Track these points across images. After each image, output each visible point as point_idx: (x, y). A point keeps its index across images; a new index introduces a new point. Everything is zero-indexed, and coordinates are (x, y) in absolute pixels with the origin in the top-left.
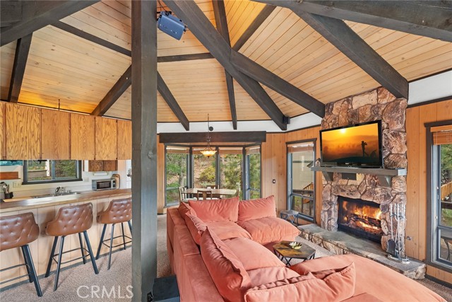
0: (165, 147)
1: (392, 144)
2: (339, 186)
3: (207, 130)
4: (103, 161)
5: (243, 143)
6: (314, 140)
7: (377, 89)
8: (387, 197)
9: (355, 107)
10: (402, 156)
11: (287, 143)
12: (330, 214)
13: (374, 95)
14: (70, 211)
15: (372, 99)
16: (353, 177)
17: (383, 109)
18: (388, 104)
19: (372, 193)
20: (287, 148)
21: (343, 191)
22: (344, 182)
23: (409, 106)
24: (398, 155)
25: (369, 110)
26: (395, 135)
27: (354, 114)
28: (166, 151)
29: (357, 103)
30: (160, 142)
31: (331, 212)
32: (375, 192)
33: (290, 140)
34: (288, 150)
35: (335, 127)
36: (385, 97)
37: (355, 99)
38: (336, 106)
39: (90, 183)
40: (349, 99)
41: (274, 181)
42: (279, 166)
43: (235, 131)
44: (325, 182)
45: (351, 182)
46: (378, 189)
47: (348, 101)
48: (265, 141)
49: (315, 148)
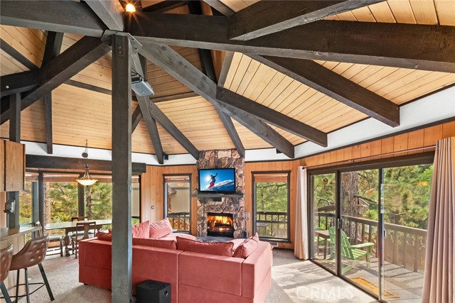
1: (239, 181)
2: (210, 206)
6: (190, 175)
7: (232, 149)
8: (237, 209)
9: (219, 157)
10: (243, 188)
11: (164, 175)
12: (203, 226)
13: (230, 152)
15: (228, 154)
16: (219, 200)
17: (234, 161)
18: (237, 159)
19: (229, 208)
20: (164, 179)
21: (212, 209)
22: (213, 203)
23: (246, 162)
24: (241, 187)
25: (227, 160)
26: (240, 176)
27: (219, 161)
29: (221, 155)
31: (204, 224)
32: (231, 208)
33: (167, 172)
34: (165, 181)
35: (207, 168)
36: (235, 155)
37: (220, 152)
38: (207, 154)
40: (216, 151)
41: (152, 207)
42: (157, 194)
44: (199, 204)
45: (217, 203)
46: (232, 206)
47: (215, 152)
48: (145, 172)
49: (190, 181)
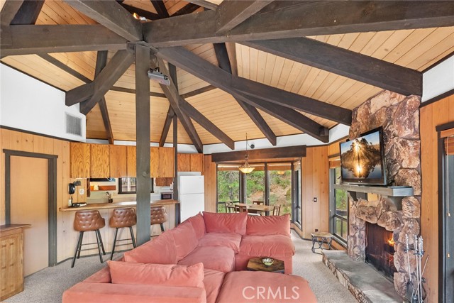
0: (217, 165)
1: (402, 156)
3: (249, 148)
4: (166, 178)
5: (291, 159)
8: (397, 223)
9: (373, 111)
10: (411, 172)
11: (330, 157)
12: (355, 241)
14: (119, 211)
15: (386, 99)
16: (365, 197)
17: (395, 111)
18: (398, 105)
19: (385, 218)
20: (329, 162)
21: (363, 213)
23: (423, 105)
24: (407, 169)
25: (384, 114)
26: (404, 143)
27: (373, 119)
28: (217, 169)
29: (374, 107)
30: (212, 161)
31: (356, 238)
32: (387, 217)
33: (331, 153)
34: (330, 164)
36: (396, 96)
37: (372, 101)
38: (359, 112)
39: (159, 195)
41: (315, 200)
42: (322, 183)
43: (275, 147)
46: (390, 213)
47: (367, 104)
48: (305, 155)
